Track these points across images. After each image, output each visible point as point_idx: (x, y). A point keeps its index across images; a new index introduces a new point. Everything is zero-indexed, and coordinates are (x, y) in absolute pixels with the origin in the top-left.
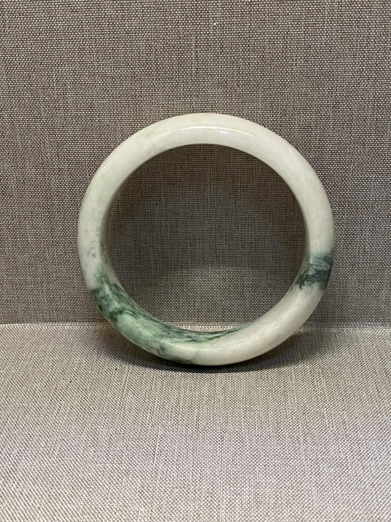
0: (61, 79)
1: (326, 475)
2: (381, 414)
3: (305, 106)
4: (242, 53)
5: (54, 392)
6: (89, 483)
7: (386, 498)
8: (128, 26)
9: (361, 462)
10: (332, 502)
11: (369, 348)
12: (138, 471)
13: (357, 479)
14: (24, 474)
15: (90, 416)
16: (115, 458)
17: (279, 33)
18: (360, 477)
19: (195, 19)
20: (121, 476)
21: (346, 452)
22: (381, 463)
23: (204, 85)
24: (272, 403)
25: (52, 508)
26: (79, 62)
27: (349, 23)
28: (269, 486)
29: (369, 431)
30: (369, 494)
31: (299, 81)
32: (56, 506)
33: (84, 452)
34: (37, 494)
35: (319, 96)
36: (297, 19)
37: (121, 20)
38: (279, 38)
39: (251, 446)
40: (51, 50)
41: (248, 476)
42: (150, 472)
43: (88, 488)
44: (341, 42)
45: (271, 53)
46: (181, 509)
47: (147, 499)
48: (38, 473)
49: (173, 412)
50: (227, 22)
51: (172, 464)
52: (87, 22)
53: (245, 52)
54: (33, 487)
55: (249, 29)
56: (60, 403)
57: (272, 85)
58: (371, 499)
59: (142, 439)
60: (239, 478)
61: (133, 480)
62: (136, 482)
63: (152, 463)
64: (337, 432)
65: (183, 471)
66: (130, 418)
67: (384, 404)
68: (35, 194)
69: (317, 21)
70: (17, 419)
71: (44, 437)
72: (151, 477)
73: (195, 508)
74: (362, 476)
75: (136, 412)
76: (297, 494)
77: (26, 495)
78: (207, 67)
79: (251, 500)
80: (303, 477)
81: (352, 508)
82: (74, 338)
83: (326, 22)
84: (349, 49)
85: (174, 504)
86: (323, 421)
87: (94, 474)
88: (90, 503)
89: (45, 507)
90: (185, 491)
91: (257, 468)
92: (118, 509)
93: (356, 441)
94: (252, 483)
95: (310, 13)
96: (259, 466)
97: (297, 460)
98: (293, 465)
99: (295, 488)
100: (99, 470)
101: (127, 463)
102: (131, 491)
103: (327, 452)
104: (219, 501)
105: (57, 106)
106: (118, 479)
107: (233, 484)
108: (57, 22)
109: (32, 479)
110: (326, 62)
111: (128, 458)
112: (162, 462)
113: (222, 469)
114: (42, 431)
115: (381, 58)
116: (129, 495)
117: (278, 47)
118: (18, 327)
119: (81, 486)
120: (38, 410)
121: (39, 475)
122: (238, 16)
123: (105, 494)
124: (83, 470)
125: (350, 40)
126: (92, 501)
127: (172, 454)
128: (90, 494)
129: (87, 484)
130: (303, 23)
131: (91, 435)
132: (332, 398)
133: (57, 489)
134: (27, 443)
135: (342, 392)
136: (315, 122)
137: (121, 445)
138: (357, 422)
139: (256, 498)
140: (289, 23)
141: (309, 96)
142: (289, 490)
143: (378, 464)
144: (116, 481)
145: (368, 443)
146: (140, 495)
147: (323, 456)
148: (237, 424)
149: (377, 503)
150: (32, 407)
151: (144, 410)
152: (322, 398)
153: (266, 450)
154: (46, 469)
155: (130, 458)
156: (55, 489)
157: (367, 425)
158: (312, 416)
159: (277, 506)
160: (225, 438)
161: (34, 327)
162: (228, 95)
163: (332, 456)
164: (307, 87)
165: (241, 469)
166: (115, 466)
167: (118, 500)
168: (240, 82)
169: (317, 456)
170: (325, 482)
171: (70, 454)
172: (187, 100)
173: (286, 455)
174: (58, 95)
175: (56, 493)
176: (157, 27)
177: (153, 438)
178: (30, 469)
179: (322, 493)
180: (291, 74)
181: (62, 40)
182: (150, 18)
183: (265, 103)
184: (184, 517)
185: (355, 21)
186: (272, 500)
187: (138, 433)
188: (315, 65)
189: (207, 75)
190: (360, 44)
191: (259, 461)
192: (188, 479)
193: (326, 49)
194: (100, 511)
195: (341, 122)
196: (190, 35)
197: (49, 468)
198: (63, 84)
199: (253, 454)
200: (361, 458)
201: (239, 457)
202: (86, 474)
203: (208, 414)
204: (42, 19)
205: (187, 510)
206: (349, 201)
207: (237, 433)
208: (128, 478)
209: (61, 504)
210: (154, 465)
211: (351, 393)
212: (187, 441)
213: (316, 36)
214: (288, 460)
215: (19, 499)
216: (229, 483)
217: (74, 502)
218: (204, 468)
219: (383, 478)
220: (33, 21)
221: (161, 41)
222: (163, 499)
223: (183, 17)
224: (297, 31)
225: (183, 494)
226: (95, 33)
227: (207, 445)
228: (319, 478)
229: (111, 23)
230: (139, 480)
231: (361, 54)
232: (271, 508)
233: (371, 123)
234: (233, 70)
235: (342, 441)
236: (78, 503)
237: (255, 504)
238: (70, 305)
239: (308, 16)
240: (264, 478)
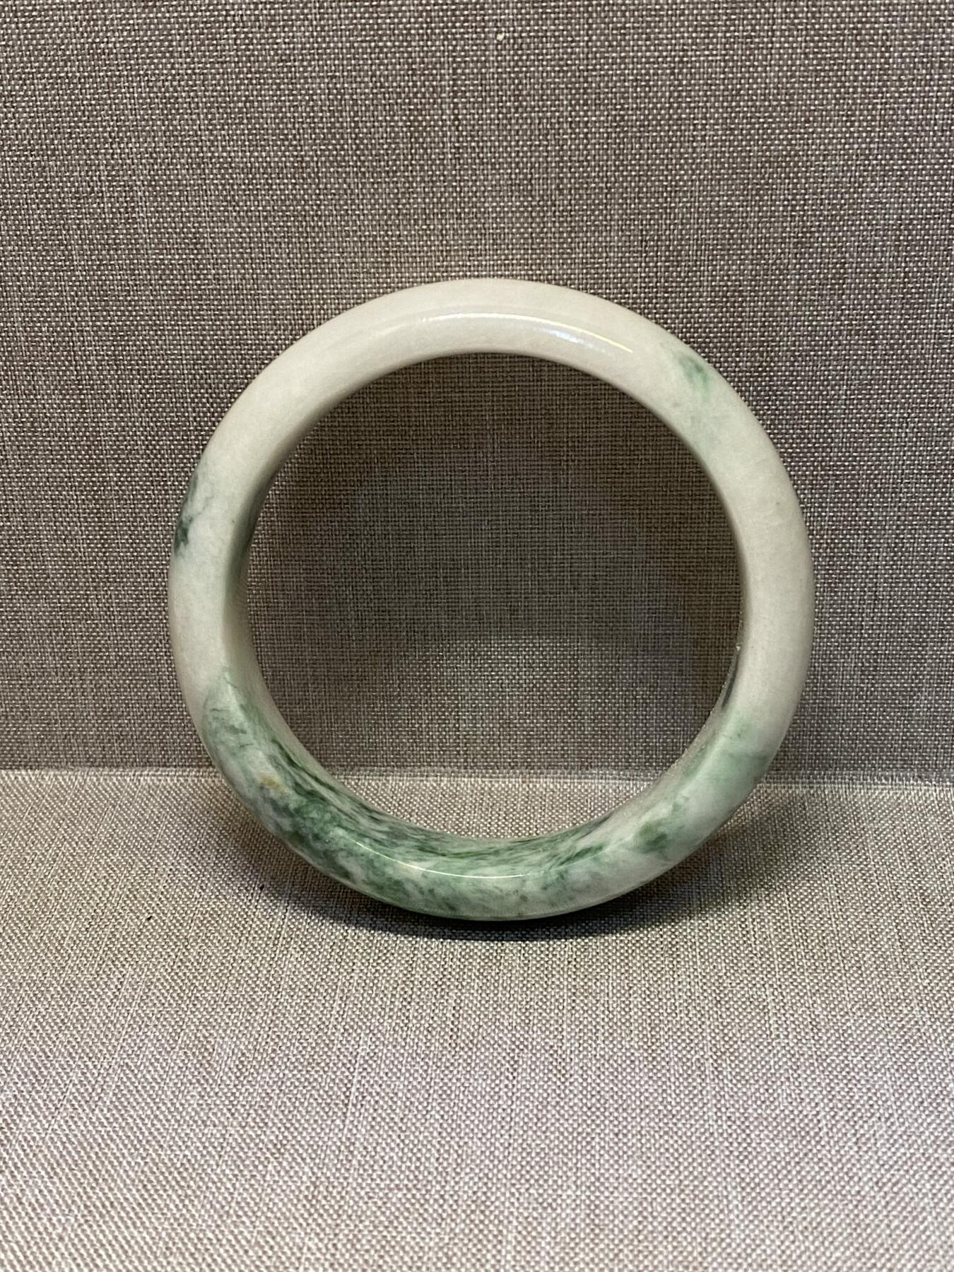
0: (121, 173)
1: (765, 1158)
2: (908, 1005)
3: (726, 242)
4: (569, 108)
5: (107, 945)
6: (185, 1174)
7: (910, 1219)
8: (285, 43)
9: (853, 1126)
10: (777, 1227)
11: (885, 835)
12: (306, 1147)
13: (842, 1168)
14: (28, 1151)
15: (195, 1005)
16: (251, 1111)
17: (660, 60)
18: (849, 1166)
19: (450, 24)
20: (262, 1159)
21: (817, 1101)
22: (903, 1129)
23: (474, 189)
24: (640, 975)
25: (92, 1237)
26: (165, 132)
27: (836, 35)
28: (625, 1185)
29: (875, 1047)
30: (870, 1208)
31: (712, 180)
32: (102, 1231)
33: (175, 1096)
34: (57, 1202)
35: (762, 217)
36: (705, 26)
37: (267, 28)
38: (660, 72)
39: (585, 1084)
40: (93, 102)
41: (574, 1161)
42: (334, 1148)
43: (182, 1187)
44: (816, 82)
45: (640, 109)
46: (408, 1243)
47: (325, 1216)
48: (61, 1149)
49: (398, 996)
50: (530, 31)
51: (390, 1127)
52: (181, 32)
53: (577, 108)
54: (49, 1184)
55: (586, 50)
56: (121, 972)
57: (645, 190)
58: (873, 1221)
59: (318, 1064)
60: (551, 1164)
61: (292, 1168)
62: (301, 1174)
63: (342, 1127)
64: (796, 1049)
65: (415, 1146)
66: (292, 1011)
67: (916, 980)
68: (62, 455)
69: (755, 31)
70: (16, 1012)
71: (80, 1058)
72: (336, 1161)
73: (442, 1239)
74: (853, 1161)
75: (307, 997)
76: (693, 1206)
77: (30, 1204)
78: (481, 144)
79: (578, 1221)
80: (709, 1165)
81: (827, 1244)
82: (162, 807)
83: (778, 33)
84: (836, 99)
85: (390, 1229)
86: (763, 1022)
87: (199, 1152)
88: (185, 1226)
89: (77, 1235)
90: (418, 1196)
91: (597, 1140)
92: (253, 1241)
93: (844, 1073)
94: (584, 1179)
95: (737, 11)
96: (602, 1136)
97: (696, 1121)
98: (685, 1133)
99: (687, 1192)
100: (211, 1143)
101: (279, 1125)
102: (286, 1195)
103: (771, 1099)
104: (501, 1222)
105: (110, 241)
106: (256, 1167)
107: (537, 1181)
108: (109, 34)
109: (46, 1165)
110: (777, 131)
111: (283, 1111)
112: (365, 1123)
113: (512, 1141)
114: (74, 1043)
115: (915, 123)
116: (280, 1205)
117: (659, 94)
118: (27, 778)
119: (164, 1183)
120: (66, 989)
121: (64, 1153)
122: (558, 18)
123: (224, 1203)
124: (171, 1143)
125: (837, 76)
126: (191, 1220)
127: (390, 1103)
128: (187, 1202)
129: (179, 1179)
130: (720, 35)
131: (194, 1053)
132: (789, 963)
133: (106, 1191)
134: (37, 1073)
135: (814, 947)
136: (752, 280)
137: (267, 1079)
138: (848, 1024)
139: (592, 1216)
140: (686, 35)
141: (736, 215)
142: (673, 1196)
143: (895, 1132)
144: (250, 1171)
145: (872, 1077)
146: (308, 1206)
147: (759, 1111)
148: (552, 1029)
149: (888, 1232)
150: (54, 982)
151: (326, 990)
152: (763, 962)
153: (620, 1093)
154: (82, 1139)
155: (286, 1112)
156: (102, 1189)
157: (871, 1032)
158: (737, 1009)
159: (641, 1237)
160: (521, 1063)
161: (64, 780)
162: (534, 214)
163: (783, 1111)
164: (732, 195)
165: (557, 1142)
166: (251, 1133)
167: (254, 1219)
168: (565, 181)
169: (746, 1109)
170: (761, 1176)
171: (140, 1100)
172: (432, 227)
173: (669, 1108)
174: (112, 213)
175: (104, 1199)
176: (356, 45)
177: (345, 1061)
178: (43, 1139)
179: (754, 1203)
180: (690, 161)
181: (120, 76)
182: (339, 22)
183: (628, 233)
184: (414, 1262)
185: (849, 29)
186: (631, 1222)
187: (309, 1049)
188: (750, 140)
189: (483, 164)
190: (862, 86)
191: (603, 1122)
192: (426, 1168)
193: (777, 100)
194: (209, 1247)
195: (817, 282)
196: (438, 66)
197: (88, 1136)
198: (124, 186)
199: (589, 1105)
200: (852, 1117)
201: (554, 1112)
202: (178, 1152)
203: (483, 1002)
204: (69, 26)
205: (422, 1244)
206: (836, 475)
207: (551, 1052)
208: (280, 1163)
209: (114, 1228)
210: (346, 1131)
211: (836, 952)
212: (429, 1072)
213: (754, 66)
214: (674, 1120)
215: (14, 1214)
216: (528, 1177)
217: (147, 1224)
218: (466, 1140)
219: (906, 1168)
220: (49, 30)
221: (366, 79)
222: (363, 1218)
223: (420, 20)
224: (705, 56)
225: (413, 1205)
226: (203, 60)
227: (476, 1080)
228: (748, 1166)
229: (243, 36)
230: (307, 1169)
231: (865, 112)
232: (626, 1242)
233: (892, 283)
234: (547, 151)
235: (808, 1072)
236: (156, 1224)
237: (588, 1230)
238: (153, 726)
239: (733, 17)
240: (612, 1166)
